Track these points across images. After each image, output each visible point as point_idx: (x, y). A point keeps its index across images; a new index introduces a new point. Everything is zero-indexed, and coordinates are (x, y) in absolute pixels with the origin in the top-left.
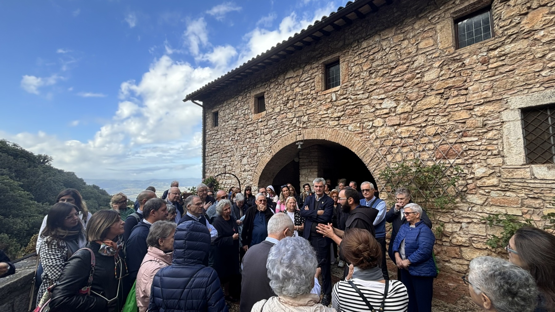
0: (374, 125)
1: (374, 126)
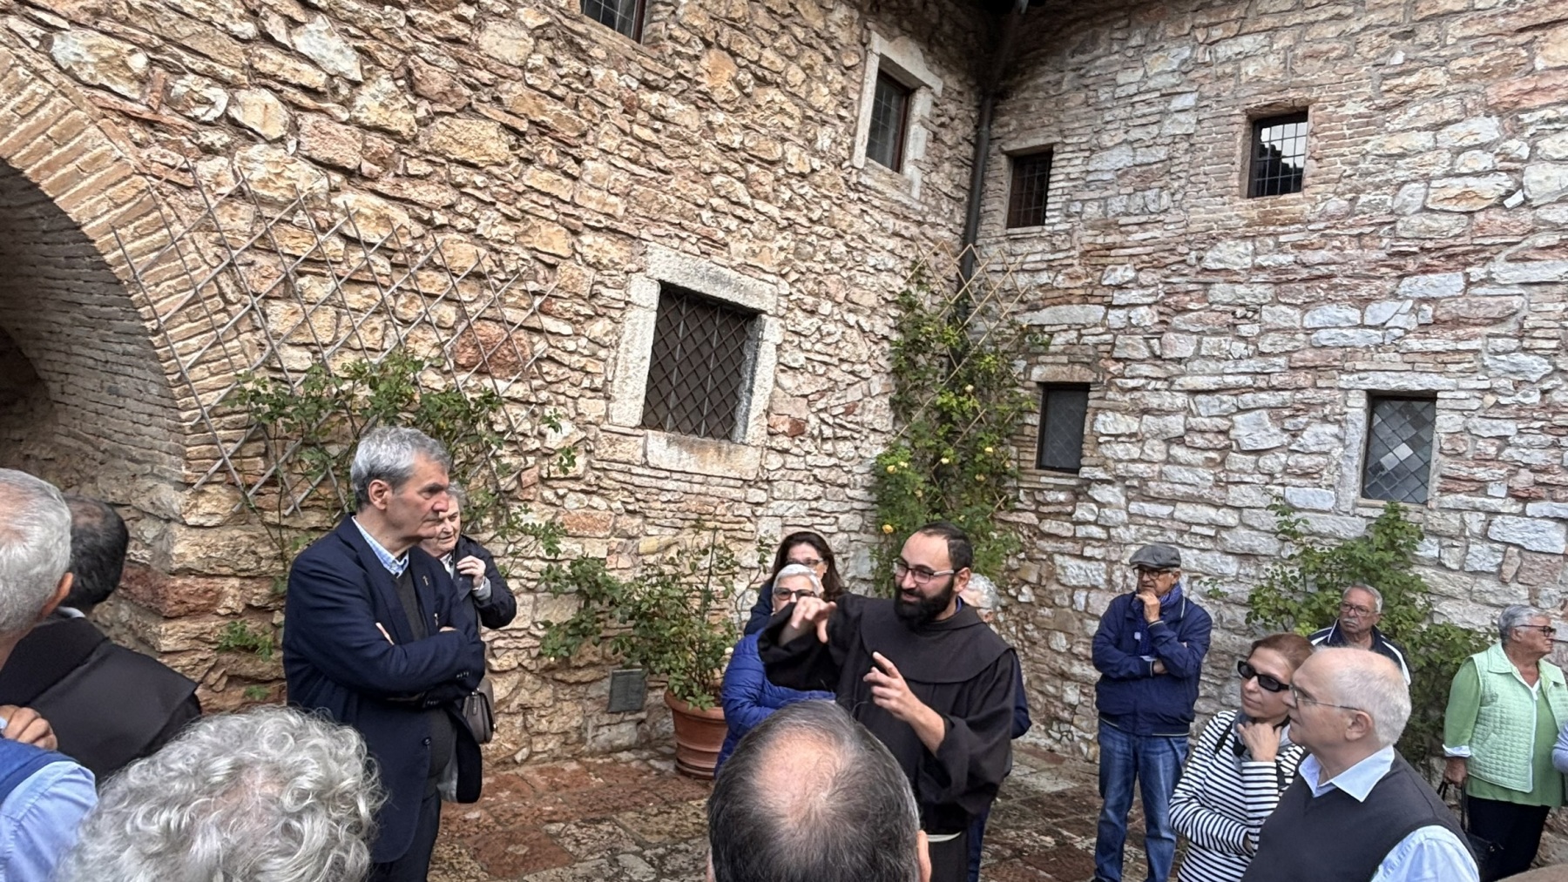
0: (234, 112)
1: (233, 122)
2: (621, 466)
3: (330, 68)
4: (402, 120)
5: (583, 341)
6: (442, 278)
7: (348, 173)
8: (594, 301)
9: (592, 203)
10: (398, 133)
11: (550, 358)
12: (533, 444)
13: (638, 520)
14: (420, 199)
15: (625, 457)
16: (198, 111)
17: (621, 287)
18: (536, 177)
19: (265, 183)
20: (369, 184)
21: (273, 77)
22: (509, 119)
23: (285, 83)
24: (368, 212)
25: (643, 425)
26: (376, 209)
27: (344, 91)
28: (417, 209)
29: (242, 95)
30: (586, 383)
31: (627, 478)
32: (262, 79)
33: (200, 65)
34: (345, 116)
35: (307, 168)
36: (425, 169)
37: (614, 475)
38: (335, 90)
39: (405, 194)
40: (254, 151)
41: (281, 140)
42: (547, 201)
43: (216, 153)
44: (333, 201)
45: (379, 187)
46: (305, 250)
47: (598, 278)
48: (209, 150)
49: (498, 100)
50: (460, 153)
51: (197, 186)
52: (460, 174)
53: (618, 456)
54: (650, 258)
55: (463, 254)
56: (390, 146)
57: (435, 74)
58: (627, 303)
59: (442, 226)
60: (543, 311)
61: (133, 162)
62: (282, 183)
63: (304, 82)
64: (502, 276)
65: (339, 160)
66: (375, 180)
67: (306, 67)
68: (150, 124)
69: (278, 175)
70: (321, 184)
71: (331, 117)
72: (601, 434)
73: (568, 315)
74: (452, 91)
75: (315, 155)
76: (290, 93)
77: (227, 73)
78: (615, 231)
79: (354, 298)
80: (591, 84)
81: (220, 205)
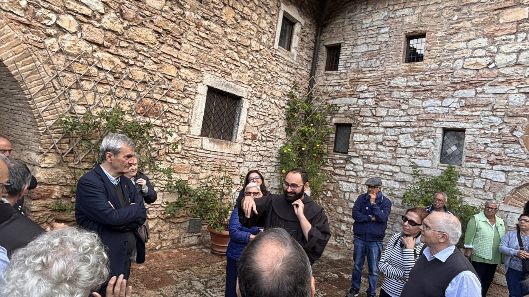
0: (58, 23)
1: (58, 26)
2: (193, 149)
3: (93, 8)
4: (118, 27)
5: (181, 106)
6: (131, 83)
7: (99, 45)
8: (185, 92)
9: (185, 58)
10: (117, 32)
11: (169, 112)
12: (163, 141)
13: (199, 168)
14: (124, 55)
15: (195, 146)
16: (46, 22)
17: (194, 87)
18: (165, 49)
19: (69, 48)
20: (106, 49)
21: (73, 11)
22: (156, 28)
23: (77, 13)
24: (106, 59)
25: (201, 135)
26: (109, 58)
27: (98, 16)
28: (124, 59)
29: (61, 17)
30: (182, 120)
31: (196, 153)
32: (69, 11)
33: (46, 5)
34: (98, 25)
35: (85, 43)
36: (126, 45)
37: (191, 152)
38: (95, 16)
39: (119, 53)
40: (66, 36)
41: (75, 33)
42: (169, 57)
43: (52, 37)
44: (94, 55)
45: (110, 50)
46: (84, 72)
47: (186, 84)
48: (49, 36)
49: (152, 21)
50: (138, 39)
51: (45, 48)
52: (139, 47)
53: (192, 146)
54: (204, 78)
55: (140, 75)
56: (114, 36)
57: (130, 11)
58: (196, 93)
59: (132, 65)
60: (167, 95)
61: (22, 39)
62: (75, 48)
63: (84, 13)
64: (153, 83)
65: (96, 41)
66: (109, 48)
67: (84, 8)
68: (28, 25)
69: (74, 45)
70: (90, 49)
71: (93, 25)
72: (187, 138)
73: (175, 97)
74: (136, 18)
75: (87, 38)
76: (79, 16)
77: (56, 8)
78: (192, 68)
79: (101, 89)
80: (185, 17)
81: (53, 55)
